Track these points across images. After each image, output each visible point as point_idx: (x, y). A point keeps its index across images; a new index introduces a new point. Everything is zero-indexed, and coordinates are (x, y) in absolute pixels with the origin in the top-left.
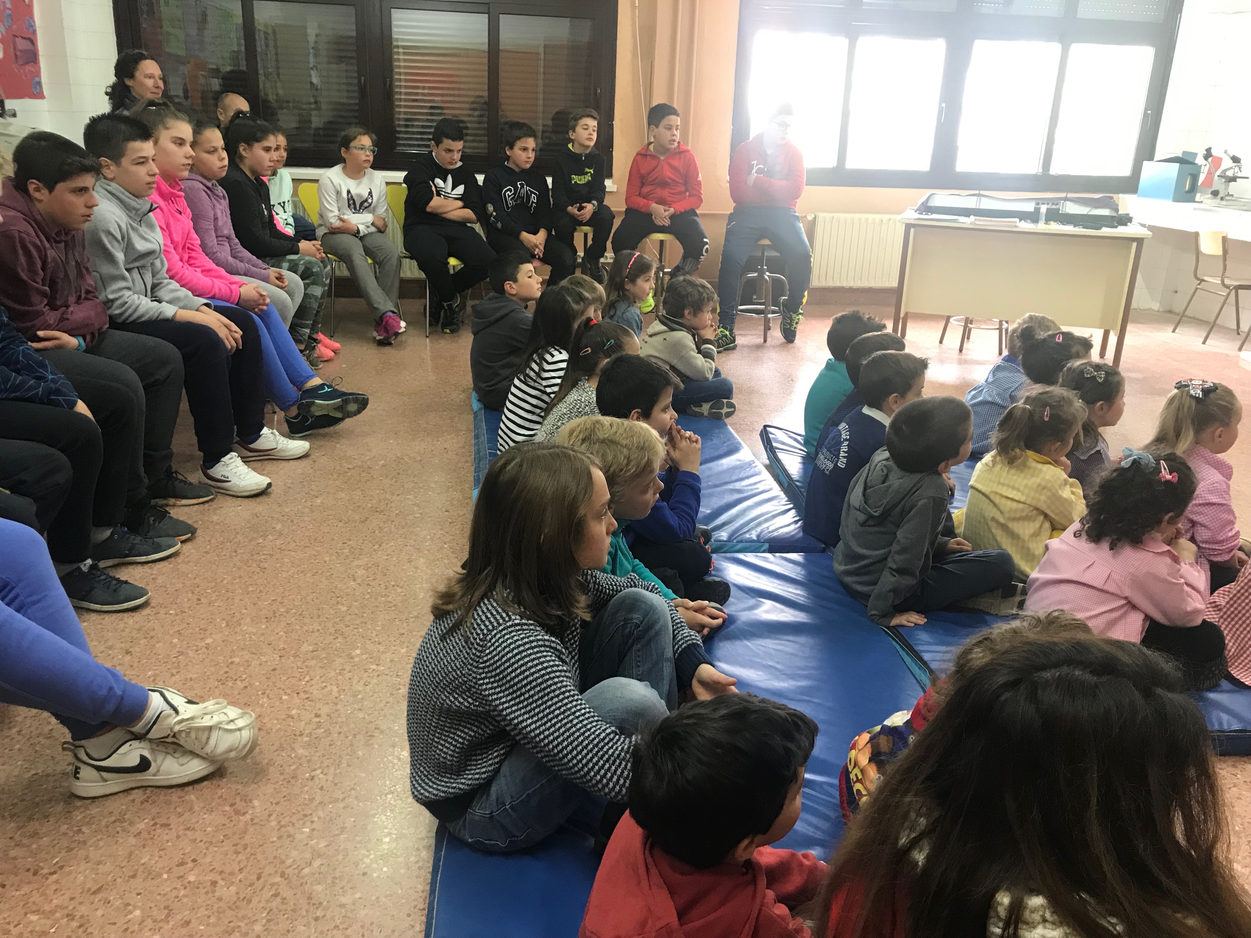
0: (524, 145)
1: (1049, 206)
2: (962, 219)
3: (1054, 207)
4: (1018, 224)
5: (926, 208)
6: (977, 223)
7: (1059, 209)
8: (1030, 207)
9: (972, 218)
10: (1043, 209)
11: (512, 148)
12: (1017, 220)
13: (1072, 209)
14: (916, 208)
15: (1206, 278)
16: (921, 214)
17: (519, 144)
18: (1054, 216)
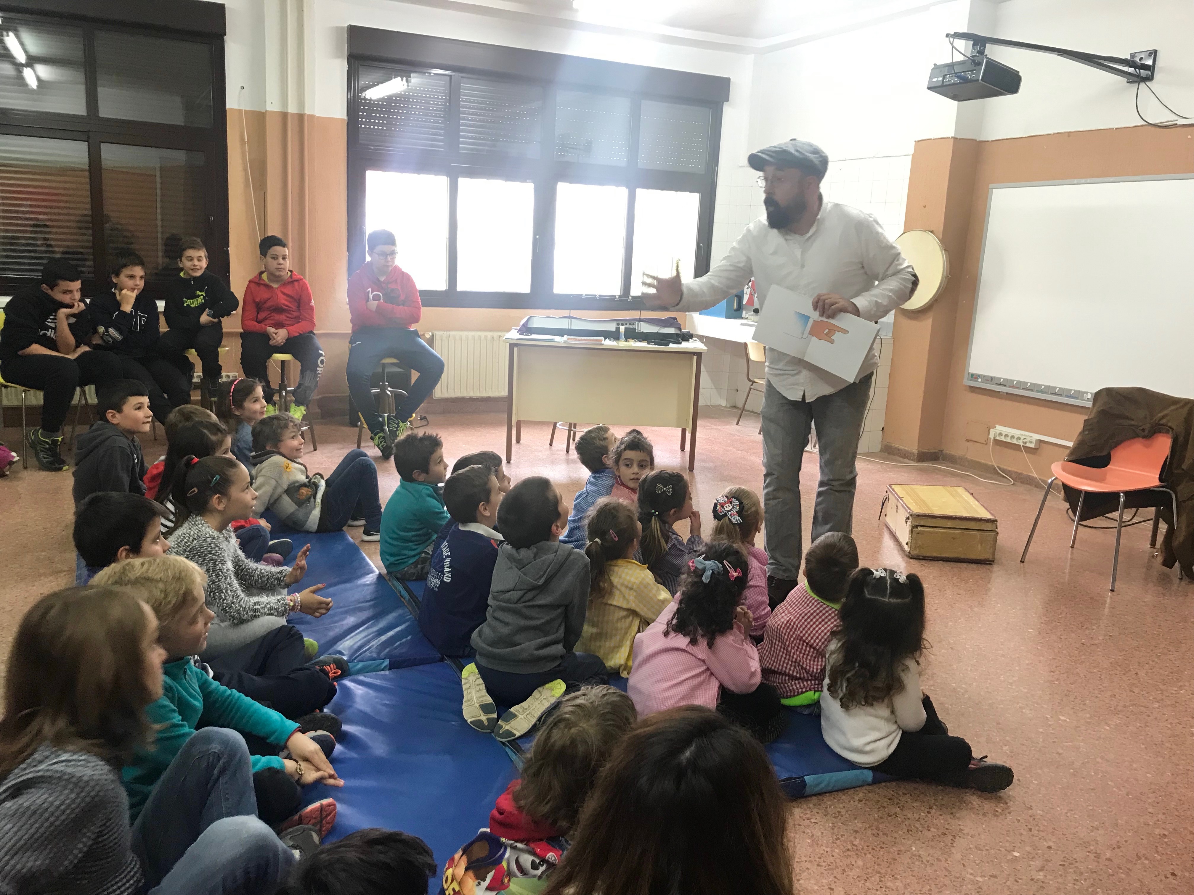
0: (131, 273)
1: (627, 326)
2: (557, 339)
3: (631, 327)
4: (603, 342)
5: (526, 329)
6: (570, 342)
7: (635, 329)
8: (612, 327)
9: (566, 337)
10: (622, 329)
11: (117, 275)
12: (602, 338)
13: (645, 328)
14: (519, 328)
15: (756, 380)
16: (522, 334)
17: (126, 271)
18: (631, 334)
